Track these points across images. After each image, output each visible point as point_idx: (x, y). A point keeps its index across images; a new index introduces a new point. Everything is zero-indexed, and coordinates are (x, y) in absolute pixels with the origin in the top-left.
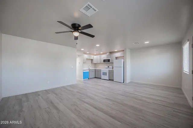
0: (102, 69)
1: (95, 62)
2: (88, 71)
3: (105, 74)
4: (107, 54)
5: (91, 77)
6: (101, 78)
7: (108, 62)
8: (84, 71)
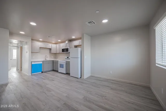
0: (59, 61)
1: (53, 51)
2: (41, 63)
3: (62, 66)
4: (67, 42)
5: (45, 70)
6: (57, 71)
7: (67, 51)
8: (33, 63)
